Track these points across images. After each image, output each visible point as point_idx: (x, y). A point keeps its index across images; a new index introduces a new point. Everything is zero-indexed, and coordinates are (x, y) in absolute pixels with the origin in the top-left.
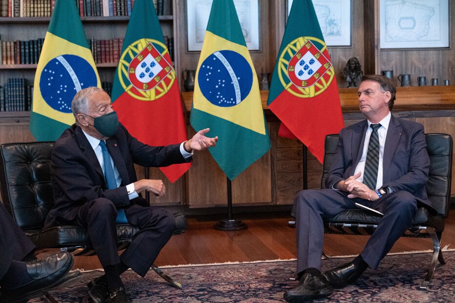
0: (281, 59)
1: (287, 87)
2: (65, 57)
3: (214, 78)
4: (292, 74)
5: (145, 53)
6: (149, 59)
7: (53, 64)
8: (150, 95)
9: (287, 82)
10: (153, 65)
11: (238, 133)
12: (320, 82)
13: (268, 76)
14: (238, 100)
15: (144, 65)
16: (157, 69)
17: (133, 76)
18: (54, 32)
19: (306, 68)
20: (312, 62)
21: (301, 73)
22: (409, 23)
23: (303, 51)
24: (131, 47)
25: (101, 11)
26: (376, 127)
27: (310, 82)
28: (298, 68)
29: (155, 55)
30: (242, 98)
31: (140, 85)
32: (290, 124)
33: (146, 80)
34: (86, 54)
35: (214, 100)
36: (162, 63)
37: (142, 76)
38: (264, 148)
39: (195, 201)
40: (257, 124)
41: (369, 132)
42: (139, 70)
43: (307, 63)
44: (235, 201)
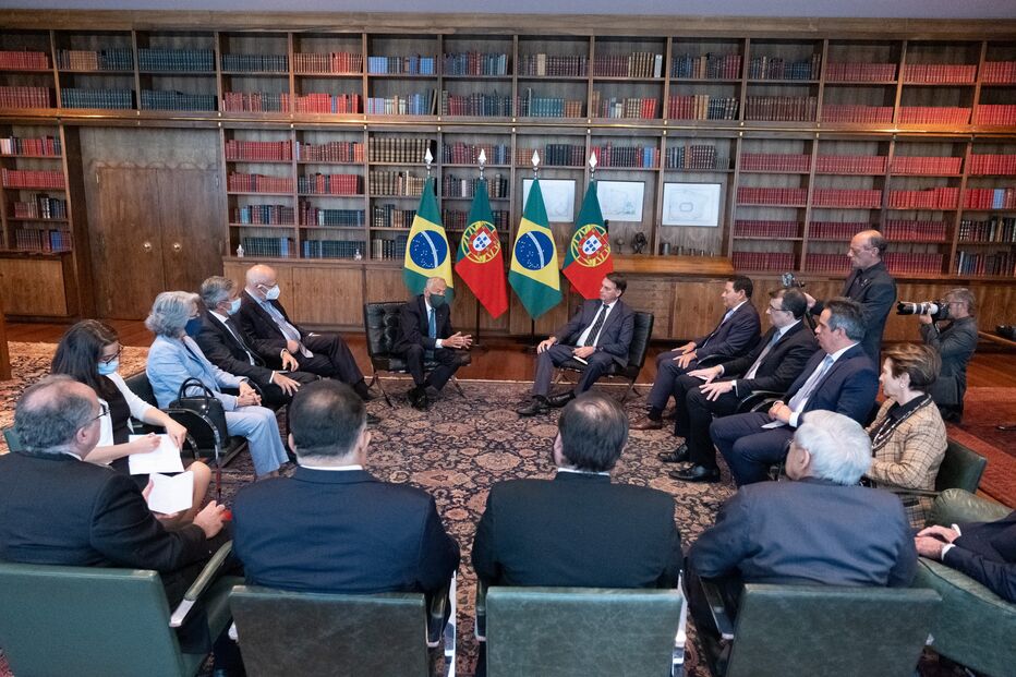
0: (574, 239)
1: (576, 259)
2: (427, 232)
3: (526, 250)
4: (581, 250)
5: (480, 231)
6: (483, 235)
7: (419, 236)
8: (483, 259)
9: (577, 255)
10: (485, 239)
11: (541, 288)
12: (600, 257)
13: (565, 245)
14: (542, 266)
15: (479, 239)
16: (488, 242)
17: (471, 246)
18: (419, 215)
19: (591, 246)
20: (595, 242)
21: (587, 250)
22: (689, 207)
23: (589, 234)
24: (471, 226)
25: (461, 193)
26: (606, 307)
27: (593, 256)
28: (585, 246)
29: (487, 232)
30: (545, 265)
31: (476, 252)
32: (577, 285)
33: (480, 249)
34: (441, 231)
35: (525, 265)
36: (491, 238)
37: (477, 246)
38: (557, 300)
39: (513, 331)
40: (555, 283)
41: (602, 308)
42: (476, 242)
43: (592, 242)
44: (536, 332)
